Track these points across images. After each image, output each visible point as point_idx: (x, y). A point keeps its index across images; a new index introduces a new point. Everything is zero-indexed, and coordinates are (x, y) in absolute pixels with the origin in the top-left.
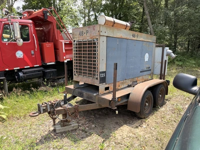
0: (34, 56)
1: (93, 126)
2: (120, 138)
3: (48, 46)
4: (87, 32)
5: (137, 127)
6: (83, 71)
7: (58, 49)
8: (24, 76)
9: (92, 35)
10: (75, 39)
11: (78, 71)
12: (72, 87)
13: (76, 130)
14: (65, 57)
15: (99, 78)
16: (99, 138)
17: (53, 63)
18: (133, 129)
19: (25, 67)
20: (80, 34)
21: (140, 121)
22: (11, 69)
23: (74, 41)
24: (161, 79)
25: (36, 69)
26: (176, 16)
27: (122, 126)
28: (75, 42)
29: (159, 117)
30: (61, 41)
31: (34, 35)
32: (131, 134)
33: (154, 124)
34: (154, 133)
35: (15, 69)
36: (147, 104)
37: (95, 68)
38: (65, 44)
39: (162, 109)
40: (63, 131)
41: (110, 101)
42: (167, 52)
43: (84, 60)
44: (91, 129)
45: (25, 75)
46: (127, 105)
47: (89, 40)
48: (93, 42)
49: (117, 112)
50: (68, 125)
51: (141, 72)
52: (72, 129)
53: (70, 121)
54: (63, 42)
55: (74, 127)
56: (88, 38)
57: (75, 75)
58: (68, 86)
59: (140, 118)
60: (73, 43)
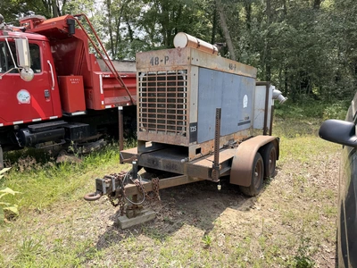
0: (48, 100)
1: (180, 213)
2: (228, 227)
3: (74, 81)
4: (167, 59)
5: (248, 210)
6: (157, 124)
7: (91, 88)
8: (32, 137)
9: (176, 64)
10: (142, 70)
11: (148, 123)
12: (134, 151)
13: (152, 221)
14: (103, 103)
15: (188, 134)
16: (196, 230)
17: (83, 113)
18: (243, 214)
19: (34, 120)
20: (152, 62)
21: (249, 201)
22: (9, 124)
23: (140, 73)
24: (265, 134)
25: (54, 124)
26: (271, 37)
27: (224, 209)
28: (143, 75)
29: (274, 193)
30: (97, 73)
31: (49, 62)
32: (243, 221)
33: (271, 204)
34: (276, 217)
35: (14, 123)
36: (257, 174)
37: (181, 118)
38: (104, 78)
39: (275, 182)
40: (132, 224)
41: (210, 170)
42: (274, 93)
43: (159, 106)
44: (177, 218)
45: (35, 135)
46: (229, 176)
47: (170, 72)
48: (177, 75)
49: (219, 187)
50: (139, 215)
51: (239, 124)
52: (145, 220)
53: (141, 208)
54: (101, 75)
55: (149, 216)
56: (167, 69)
57: (140, 130)
58: (124, 151)
59: (248, 196)
60: (138, 76)
